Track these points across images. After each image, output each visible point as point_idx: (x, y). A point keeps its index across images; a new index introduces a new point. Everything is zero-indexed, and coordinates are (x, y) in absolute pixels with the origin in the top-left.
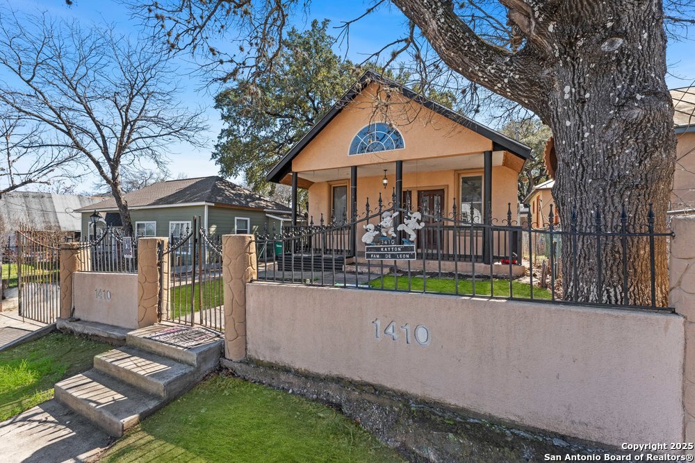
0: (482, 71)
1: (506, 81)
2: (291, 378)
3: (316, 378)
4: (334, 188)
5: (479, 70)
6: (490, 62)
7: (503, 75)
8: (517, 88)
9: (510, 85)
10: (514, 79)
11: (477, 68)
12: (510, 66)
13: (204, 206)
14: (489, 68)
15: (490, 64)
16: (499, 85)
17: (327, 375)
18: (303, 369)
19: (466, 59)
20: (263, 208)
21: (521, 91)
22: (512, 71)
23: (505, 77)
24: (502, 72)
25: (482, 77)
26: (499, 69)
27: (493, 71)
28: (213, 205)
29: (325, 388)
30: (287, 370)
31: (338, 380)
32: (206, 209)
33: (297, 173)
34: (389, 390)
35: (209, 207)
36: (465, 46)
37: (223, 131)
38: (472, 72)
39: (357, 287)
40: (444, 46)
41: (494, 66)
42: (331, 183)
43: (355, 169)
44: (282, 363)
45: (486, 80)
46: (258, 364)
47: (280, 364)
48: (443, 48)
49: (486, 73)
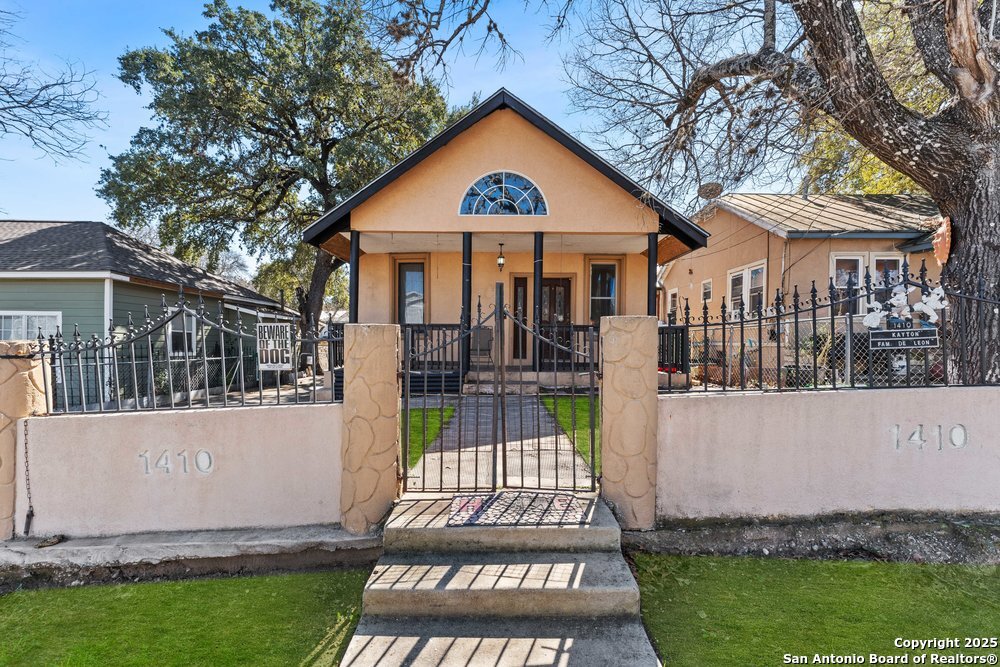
0: (891, 130)
1: (918, 147)
2: (767, 532)
3: (801, 523)
4: (400, 264)
5: (887, 128)
6: (902, 121)
7: (916, 139)
8: (932, 157)
9: (922, 154)
10: (932, 147)
11: (886, 125)
12: (928, 132)
13: (102, 280)
14: (901, 128)
15: (902, 124)
16: (906, 151)
17: (818, 515)
18: (776, 516)
19: (877, 112)
20: (222, 293)
21: (937, 162)
22: (930, 137)
23: (919, 143)
24: (916, 136)
25: (887, 137)
26: (912, 133)
27: (904, 133)
28: (127, 279)
29: (828, 532)
30: (746, 523)
31: (839, 517)
32: (108, 288)
33: (358, 233)
34: (916, 513)
35: (116, 283)
36: (880, 95)
37: (143, 131)
38: (877, 128)
39: (853, 386)
40: (856, 87)
41: (907, 127)
42: (396, 256)
43: (468, 237)
44: (735, 514)
45: (891, 142)
46: (692, 526)
47: (732, 517)
48: (853, 90)
49: (895, 134)
